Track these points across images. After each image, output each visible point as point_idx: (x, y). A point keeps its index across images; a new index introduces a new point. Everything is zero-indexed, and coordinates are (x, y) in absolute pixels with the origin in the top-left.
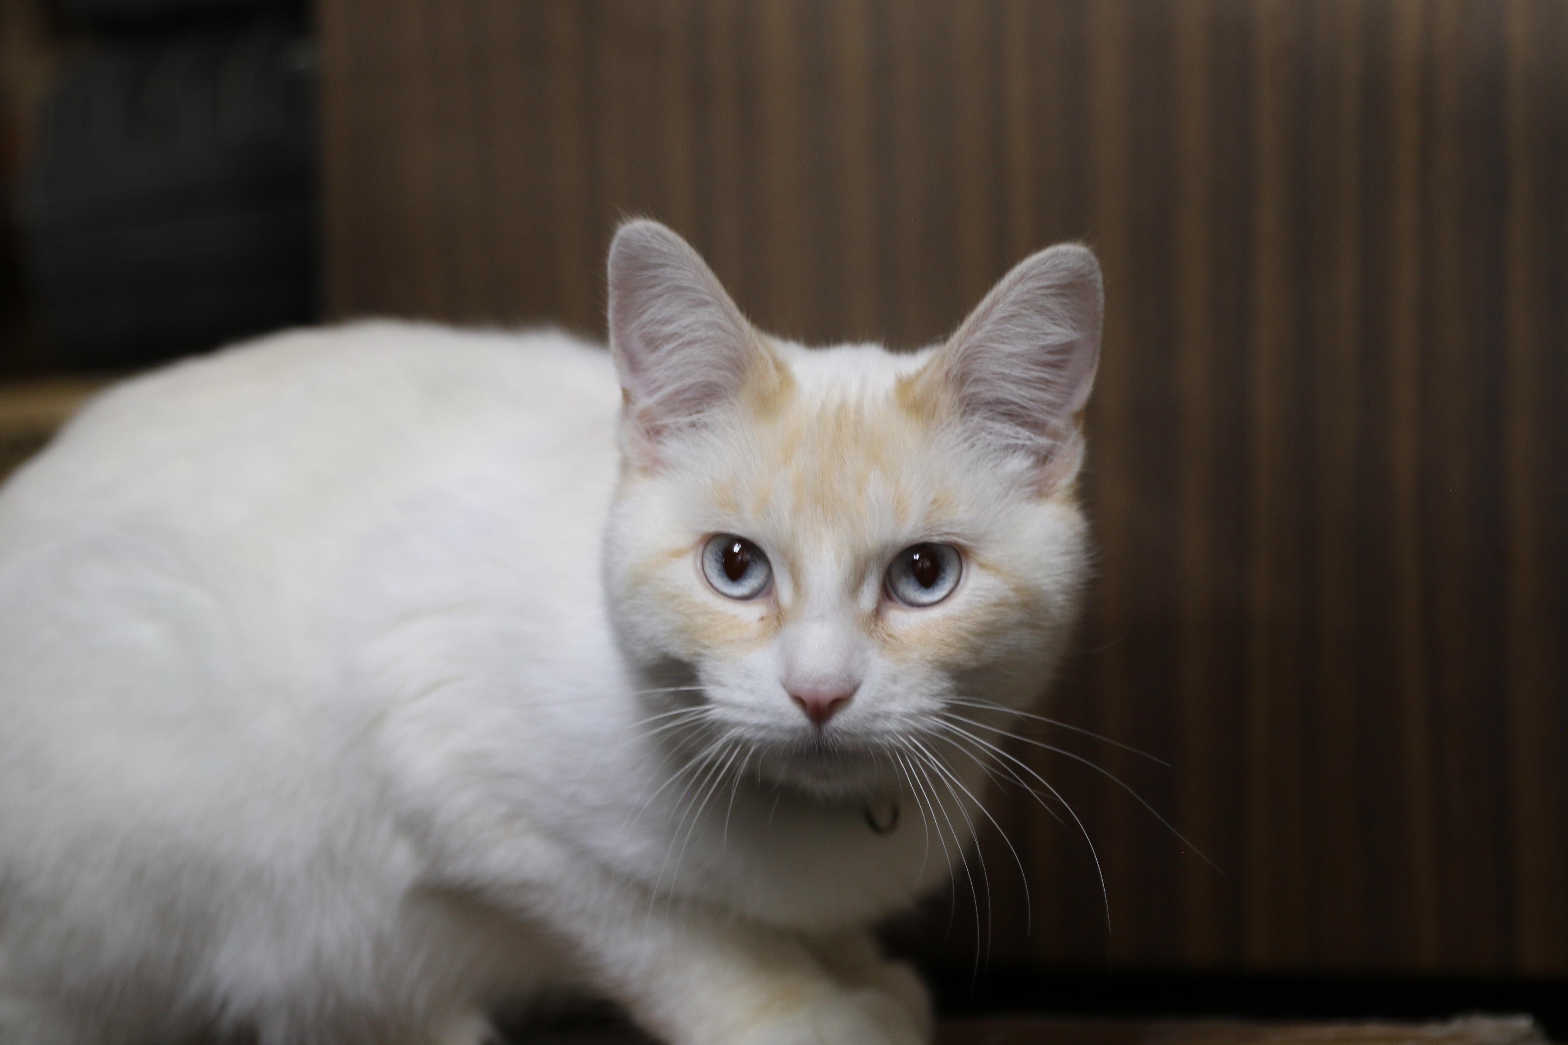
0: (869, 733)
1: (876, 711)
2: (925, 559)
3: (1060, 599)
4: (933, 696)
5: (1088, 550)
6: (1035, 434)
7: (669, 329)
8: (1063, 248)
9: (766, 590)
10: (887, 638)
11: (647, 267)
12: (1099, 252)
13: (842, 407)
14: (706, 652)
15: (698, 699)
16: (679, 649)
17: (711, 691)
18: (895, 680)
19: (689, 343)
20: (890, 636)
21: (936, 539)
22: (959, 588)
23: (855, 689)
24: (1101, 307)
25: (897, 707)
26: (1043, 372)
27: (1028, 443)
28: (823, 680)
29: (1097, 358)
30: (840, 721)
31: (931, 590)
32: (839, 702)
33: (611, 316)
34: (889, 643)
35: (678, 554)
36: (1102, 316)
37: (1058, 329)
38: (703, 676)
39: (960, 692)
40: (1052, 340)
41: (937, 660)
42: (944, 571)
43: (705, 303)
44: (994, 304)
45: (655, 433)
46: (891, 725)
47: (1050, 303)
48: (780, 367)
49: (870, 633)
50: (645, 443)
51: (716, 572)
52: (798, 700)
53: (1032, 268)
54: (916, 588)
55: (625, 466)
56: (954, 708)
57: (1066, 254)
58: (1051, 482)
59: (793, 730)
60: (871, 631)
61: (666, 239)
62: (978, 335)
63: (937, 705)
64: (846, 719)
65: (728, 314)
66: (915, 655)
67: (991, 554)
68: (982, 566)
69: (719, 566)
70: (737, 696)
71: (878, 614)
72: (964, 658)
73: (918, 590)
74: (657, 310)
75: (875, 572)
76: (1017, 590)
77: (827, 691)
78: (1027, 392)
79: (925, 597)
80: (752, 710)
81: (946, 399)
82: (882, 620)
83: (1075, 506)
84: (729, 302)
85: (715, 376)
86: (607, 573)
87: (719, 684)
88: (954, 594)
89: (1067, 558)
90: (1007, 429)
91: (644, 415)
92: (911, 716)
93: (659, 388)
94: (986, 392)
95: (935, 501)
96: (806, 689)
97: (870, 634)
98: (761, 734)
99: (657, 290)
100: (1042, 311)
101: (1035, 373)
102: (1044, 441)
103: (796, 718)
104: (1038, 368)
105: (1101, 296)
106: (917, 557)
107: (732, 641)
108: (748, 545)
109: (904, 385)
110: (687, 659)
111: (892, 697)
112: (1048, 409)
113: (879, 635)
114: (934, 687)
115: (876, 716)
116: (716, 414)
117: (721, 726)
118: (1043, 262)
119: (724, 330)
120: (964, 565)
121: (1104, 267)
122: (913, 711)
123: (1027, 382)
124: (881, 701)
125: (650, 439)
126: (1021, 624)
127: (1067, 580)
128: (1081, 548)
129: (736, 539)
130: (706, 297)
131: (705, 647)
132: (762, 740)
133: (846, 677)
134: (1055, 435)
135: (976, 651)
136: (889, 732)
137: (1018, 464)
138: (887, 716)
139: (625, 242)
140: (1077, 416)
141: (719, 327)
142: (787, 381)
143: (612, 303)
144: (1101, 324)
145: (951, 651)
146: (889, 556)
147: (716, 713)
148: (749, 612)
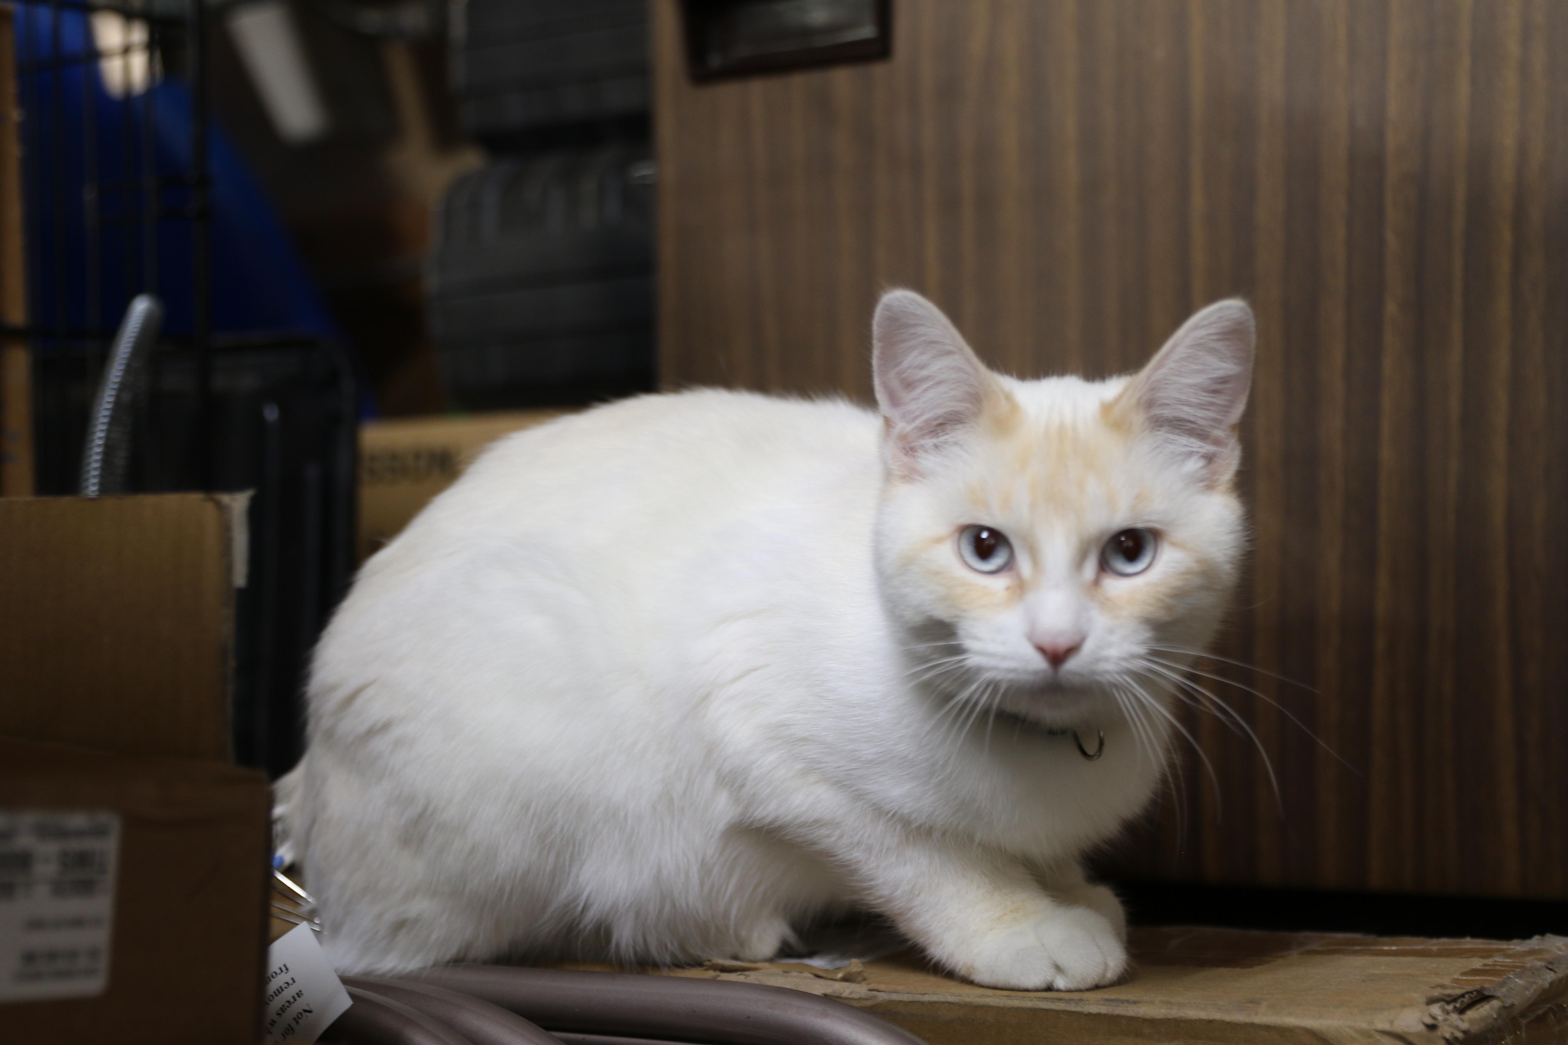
0: (1094, 673)
1: (1099, 656)
2: (1131, 541)
3: (1228, 567)
4: (1138, 644)
5: (1246, 529)
6: (1205, 443)
7: (924, 373)
8: (1227, 303)
9: (1009, 566)
10: (1104, 600)
11: (909, 326)
13: (1062, 428)
14: (965, 614)
15: (957, 650)
16: (941, 613)
17: (968, 643)
18: (1111, 631)
19: (939, 383)
20: (1107, 599)
21: (1139, 525)
22: (1155, 562)
23: (1083, 639)
24: (1253, 345)
25: (1113, 652)
26: (1211, 397)
27: (1200, 450)
28: (1060, 634)
29: (1250, 384)
30: (1072, 665)
31: (1135, 563)
32: (1072, 650)
33: (875, 362)
34: (1107, 604)
35: (939, 540)
36: (1254, 352)
37: (1224, 365)
38: (961, 633)
39: (1158, 640)
40: (1220, 373)
41: (1141, 617)
42: (1144, 549)
43: (949, 353)
44: (1174, 347)
45: (910, 450)
46: (1109, 667)
47: (1220, 345)
48: (1009, 397)
50: (905, 459)
51: (970, 553)
52: (1041, 650)
53: (1204, 319)
54: (1123, 562)
55: (888, 476)
56: (1155, 653)
57: (1229, 308)
58: (1216, 477)
59: (1036, 673)
60: (1092, 596)
61: (920, 305)
62: (1163, 371)
63: (1141, 650)
64: (1076, 663)
65: (968, 361)
66: (1125, 613)
67: (1179, 534)
68: (1173, 544)
69: (972, 549)
70: (991, 647)
71: (1097, 582)
72: (1161, 615)
73: (1125, 564)
74: (912, 359)
75: (1094, 551)
76: (1199, 561)
77: (1063, 642)
78: (1201, 413)
79: (1130, 568)
80: (1004, 657)
81: (1139, 419)
82: (1100, 587)
83: (1234, 495)
84: (969, 351)
85: (959, 407)
86: (878, 557)
87: (976, 638)
88: (1151, 566)
89: (1232, 536)
90: (1184, 440)
91: (903, 437)
92: (1124, 659)
93: (917, 417)
94: (1167, 412)
95: (1138, 496)
96: (1047, 641)
97: (1091, 598)
98: (1011, 676)
99: (913, 342)
100: (1212, 351)
101: (1206, 398)
102: (1209, 448)
103: (1039, 663)
104: (1208, 395)
105: (1254, 337)
106: (1125, 539)
107: (984, 606)
108: (993, 532)
109: (1106, 408)
110: (947, 620)
111: (1110, 645)
112: (1213, 424)
113: (1098, 598)
114: (1139, 637)
115: (1099, 660)
116: (959, 434)
117: (978, 670)
118: (1211, 315)
119: (966, 373)
120: (1160, 544)
121: (1256, 316)
122: (1125, 655)
123: (1201, 406)
124: (1100, 648)
125: (906, 454)
126: (1202, 588)
127: (1232, 552)
128: (1239, 528)
129: (983, 528)
130: (951, 348)
131: (964, 611)
132: (1011, 681)
133: (1078, 629)
134: (1217, 442)
135: (1168, 608)
136: (1108, 672)
137: (1194, 465)
138: (1106, 659)
139: (888, 307)
140: (1234, 427)
141: (960, 369)
142: (1014, 407)
143: (876, 353)
145: (1152, 609)
146: (1105, 538)
147: (972, 661)
148: (1000, 584)
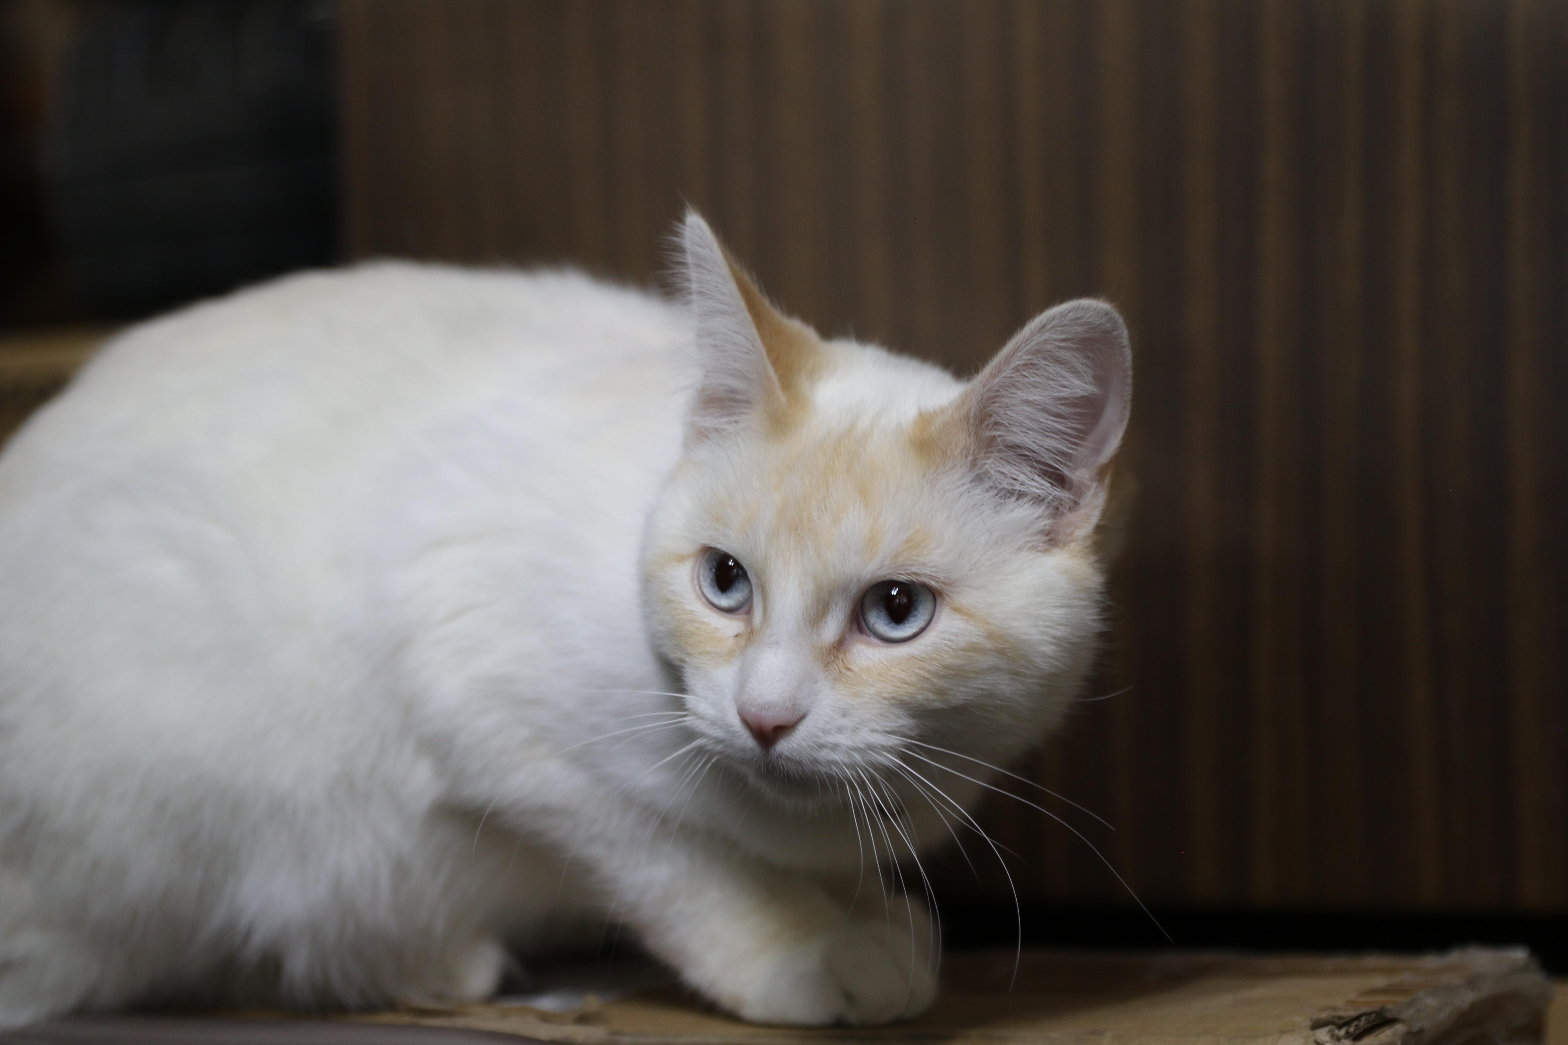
0: (815, 761)
1: (822, 741)
2: (902, 595)
4: (888, 732)
8: (1085, 302)
9: (744, 607)
10: (844, 671)
12: (1124, 310)
14: (687, 659)
18: (844, 713)
20: (848, 669)
21: (904, 578)
23: (803, 717)
25: (844, 740)
28: (766, 706)
29: (1127, 414)
30: (785, 746)
31: (902, 626)
32: (782, 730)
34: (844, 676)
35: (681, 558)
36: (1130, 373)
37: (1077, 383)
40: (1070, 392)
41: (893, 698)
42: (916, 609)
44: (1017, 350)
46: (837, 756)
47: (1069, 355)
49: (826, 665)
51: (708, 581)
52: (745, 722)
53: (1053, 318)
54: (886, 622)
57: (1088, 309)
58: (1066, 532)
59: (743, 750)
60: (828, 663)
62: (1000, 378)
63: (893, 741)
64: (790, 746)
66: (871, 691)
67: (967, 598)
68: (957, 610)
69: (711, 575)
70: (703, 708)
71: (840, 645)
72: (923, 697)
73: (889, 624)
75: (841, 603)
76: (992, 636)
77: (771, 718)
79: (895, 633)
80: (713, 723)
82: (845, 653)
83: (1092, 558)
87: (693, 692)
88: (922, 634)
92: (860, 750)
94: (1005, 436)
95: (908, 541)
96: (752, 712)
97: (825, 667)
100: (1061, 362)
101: (1052, 422)
103: (746, 740)
104: (1054, 419)
105: (1128, 353)
106: (894, 593)
107: (709, 653)
108: (738, 565)
111: (840, 730)
113: (836, 667)
114: (889, 724)
115: (822, 746)
117: (692, 732)
118: (1063, 315)
120: (938, 606)
122: (862, 746)
123: (1041, 431)
124: (826, 732)
126: (995, 670)
131: (689, 654)
132: (720, 753)
133: (791, 705)
136: (835, 763)
138: (835, 747)
140: (1101, 469)
142: (800, 402)
144: (1130, 381)
145: (911, 690)
147: (688, 720)
148: (730, 626)
